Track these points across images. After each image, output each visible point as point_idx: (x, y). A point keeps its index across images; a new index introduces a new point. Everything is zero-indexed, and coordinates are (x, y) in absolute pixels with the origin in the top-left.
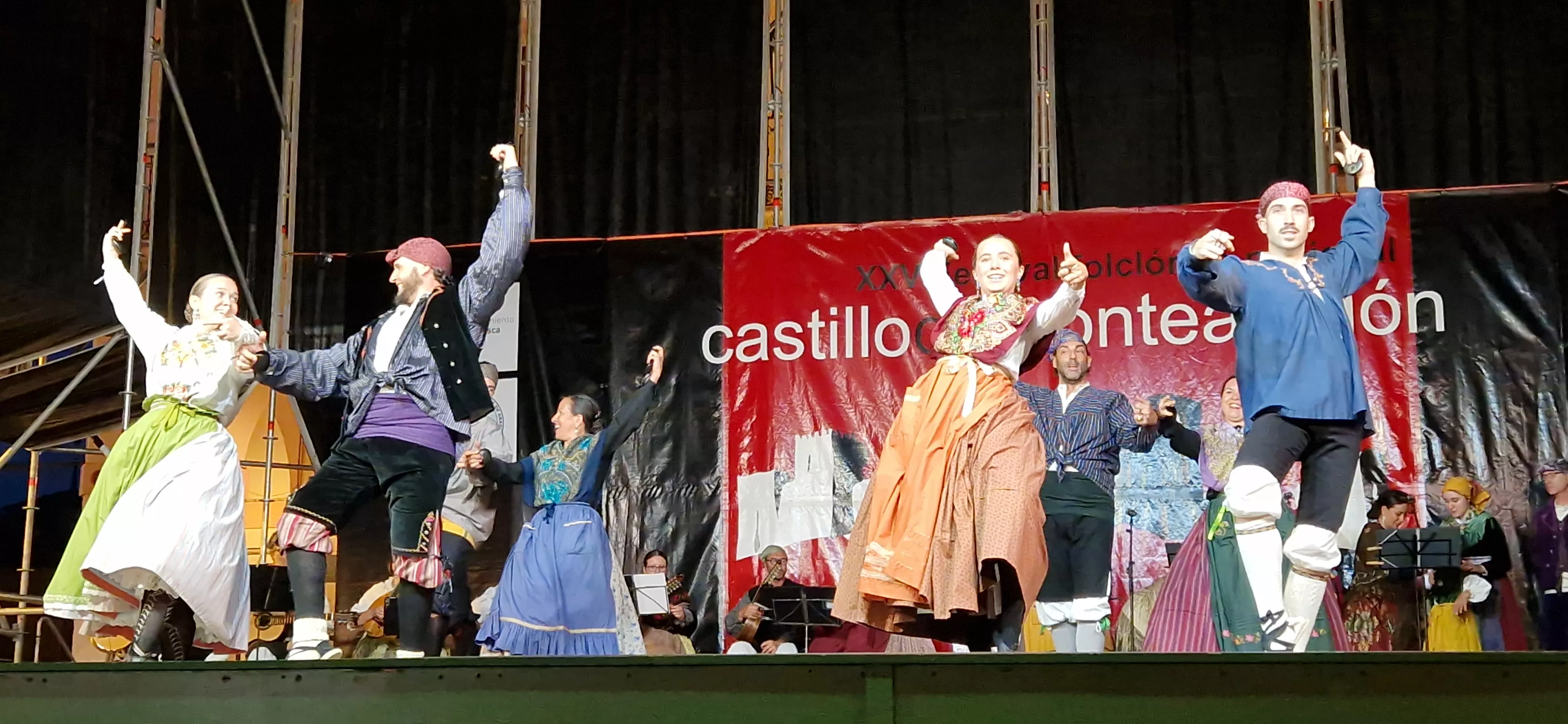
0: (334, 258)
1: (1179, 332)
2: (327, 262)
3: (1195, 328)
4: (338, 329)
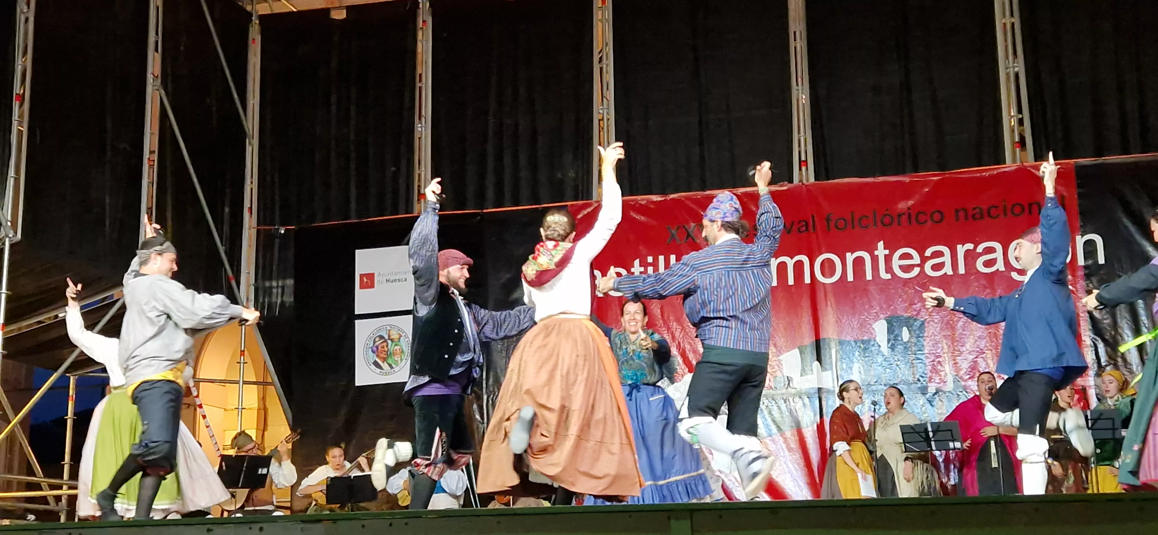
0: (286, 230)
1: (906, 269)
2: (281, 233)
3: (918, 265)
4: (290, 282)
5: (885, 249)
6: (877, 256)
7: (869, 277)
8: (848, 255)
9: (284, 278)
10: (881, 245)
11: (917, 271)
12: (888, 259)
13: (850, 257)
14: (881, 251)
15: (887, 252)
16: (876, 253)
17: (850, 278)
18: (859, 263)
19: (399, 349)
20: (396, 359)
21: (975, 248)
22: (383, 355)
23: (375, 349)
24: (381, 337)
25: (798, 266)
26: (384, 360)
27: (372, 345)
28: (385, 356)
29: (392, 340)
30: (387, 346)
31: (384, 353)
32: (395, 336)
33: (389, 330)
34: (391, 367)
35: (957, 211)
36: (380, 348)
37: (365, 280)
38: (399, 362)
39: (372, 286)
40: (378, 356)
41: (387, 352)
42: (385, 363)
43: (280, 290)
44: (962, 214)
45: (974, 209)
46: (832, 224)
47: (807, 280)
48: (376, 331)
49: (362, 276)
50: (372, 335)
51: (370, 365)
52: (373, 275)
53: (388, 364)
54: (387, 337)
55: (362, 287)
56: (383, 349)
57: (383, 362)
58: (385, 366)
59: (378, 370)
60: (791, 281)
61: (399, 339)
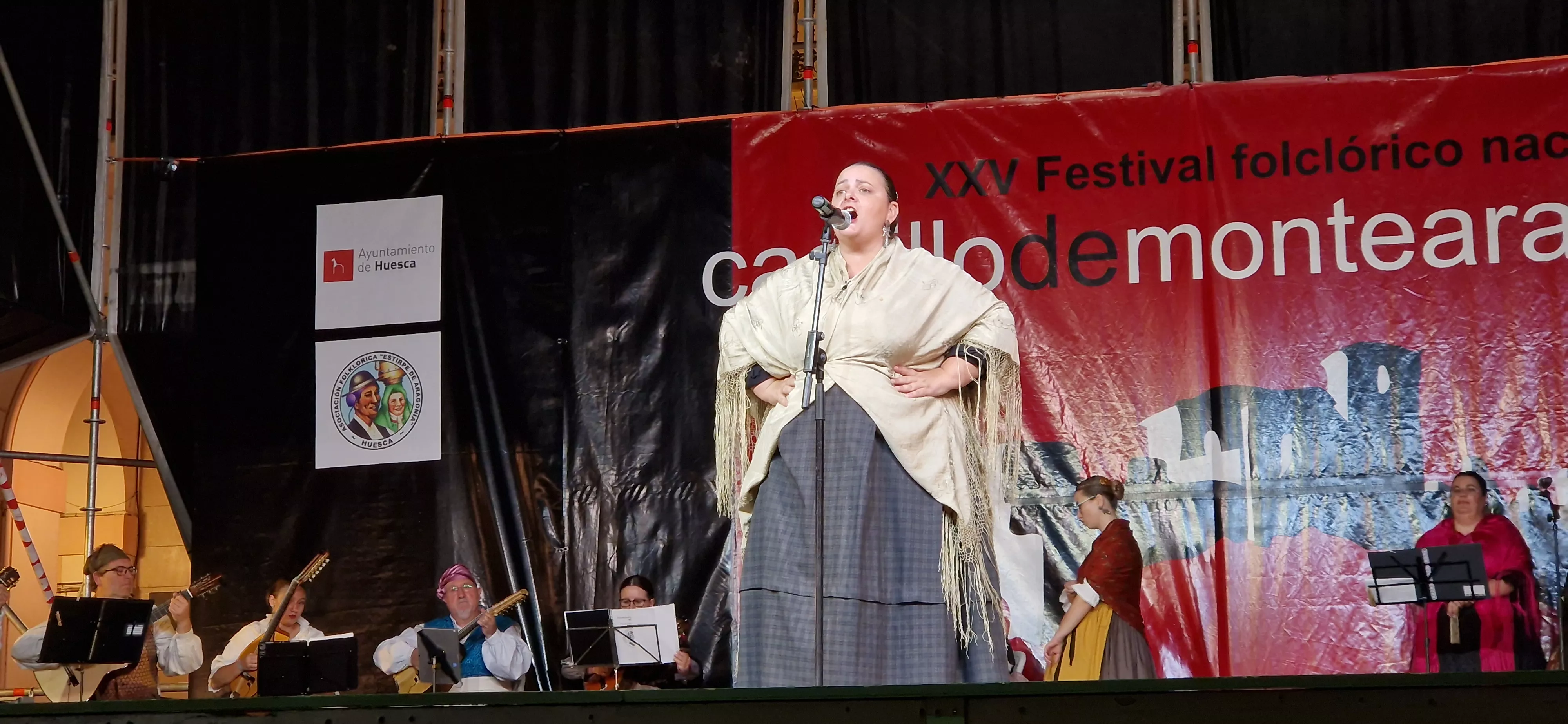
0: (181, 165)
1: (1387, 253)
2: (171, 171)
3: (1408, 247)
4: (188, 267)
5: (1346, 215)
6: (1332, 227)
7: (1315, 267)
8: (1276, 225)
9: (177, 258)
10: (1339, 206)
11: (1407, 257)
12: (1353, 234)
13: (1279, 230)
14: (1340, 219)
15: (1351, 220)
16: (1330, 221)
17: (1279, 270)
18: (1295, 240)
19: (401, 400)
20: (394, 418)
21: (1522, 212)
22: (368, 411)
23: (354, 397)
24: (366, 375)
25: (1181, 245)
26: (372, 419)
27: (346, 390)
28: (374, 412)
29: (387, 382)
30: (377, 393)
31: (371, 405)
32: (391, 372)
33: (381, 362)
34: (385, 434)
35: (1487, 142)
36: (362, 395)
37: (335, 265)
38: (401, 425)
39: (349, 276)
40: (358, 412)
41: (377, 404)
42: (373, 424)
43: (169, 281)
44: (1496, 146)
45: (1519, 139)
46: (1247, 163)
47: (1197, 273)
48: (354, 364)
49: (328, 255)
50: (347, 371)
51: (344, 429)
52: (351, 252)
53: (379, 427)
54: (376, 377)
55: (328, 278)
56: (368, 398)
57: (370, 425)
58: (373, 432)
59: (359, 440)
60: (1166, 275)
61: (400, 380)
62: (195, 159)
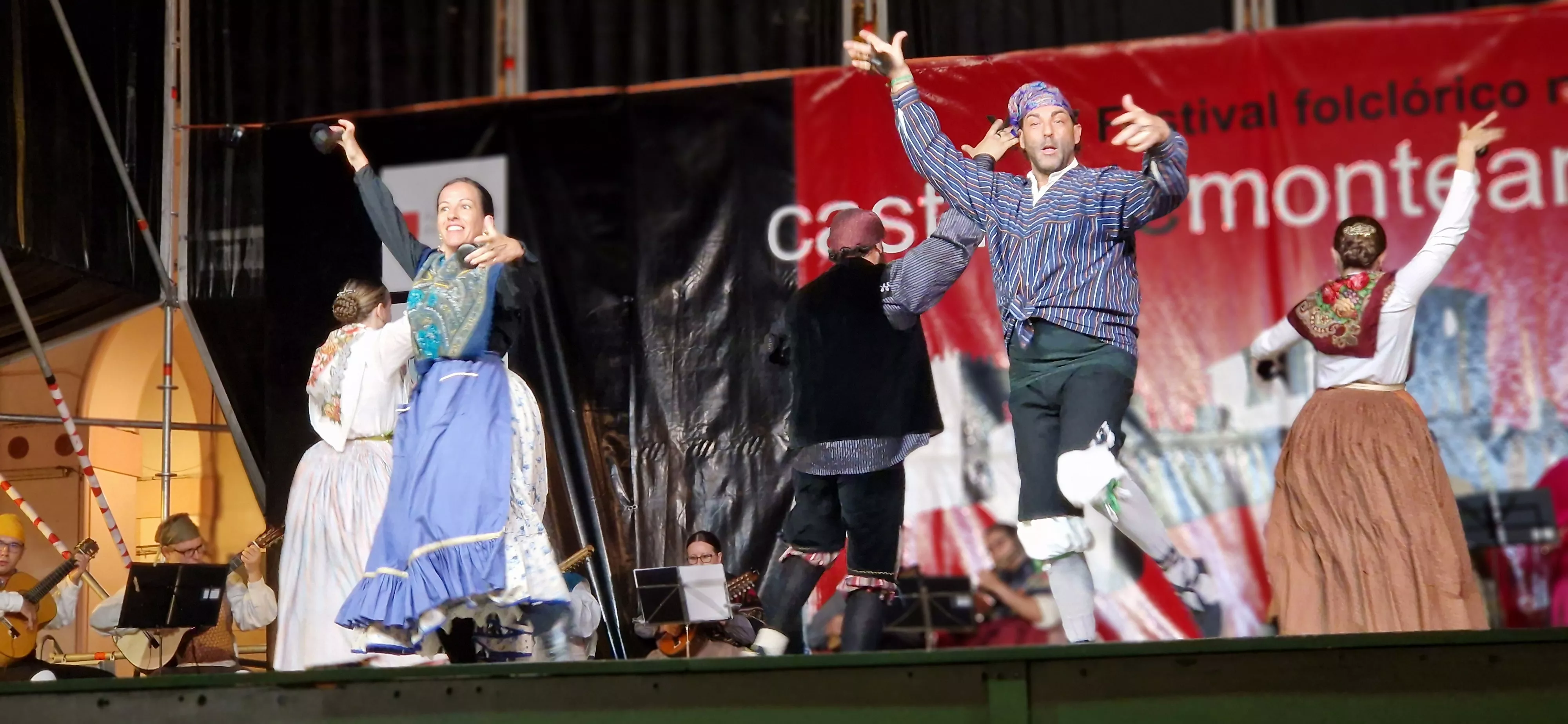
0: (247, 132)
2: (236, 137)
4: (256, 232)
5: (1412, 156)
6: (1397, 171)
8: (1341, 169)
9: (245, 223)
10: (1403, 149)
12: (1418, 177)
13: (1344, 175)
14: (1404, 163)
15: (1416, 163)
16: (1395, 165)
18: (1361, 185)
25: (1244, 193)
35: (1552, 83)
43: (237, 248)
46: (1310, 109)
47: (1261, 221)
52: (415, 215)
60: (1229, 222)
62: (260, 126)
